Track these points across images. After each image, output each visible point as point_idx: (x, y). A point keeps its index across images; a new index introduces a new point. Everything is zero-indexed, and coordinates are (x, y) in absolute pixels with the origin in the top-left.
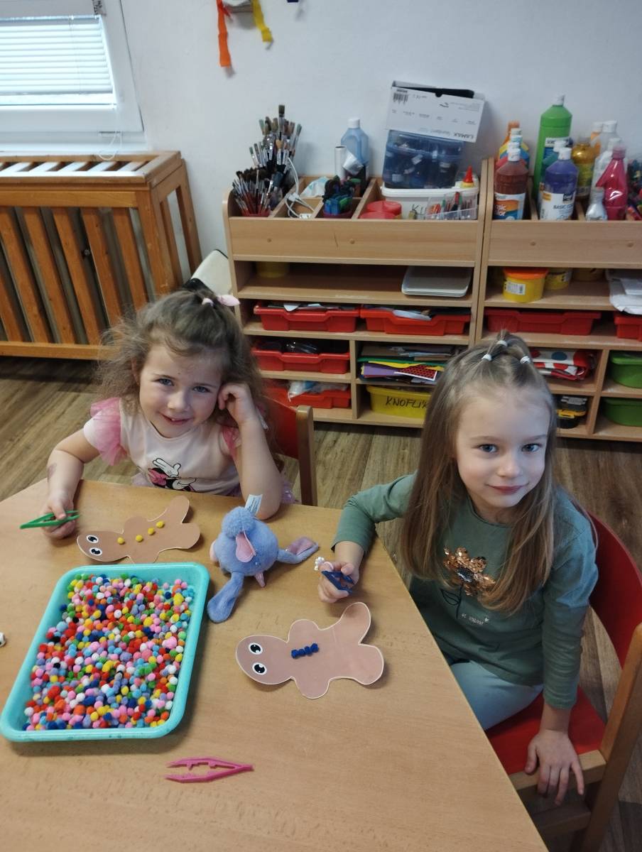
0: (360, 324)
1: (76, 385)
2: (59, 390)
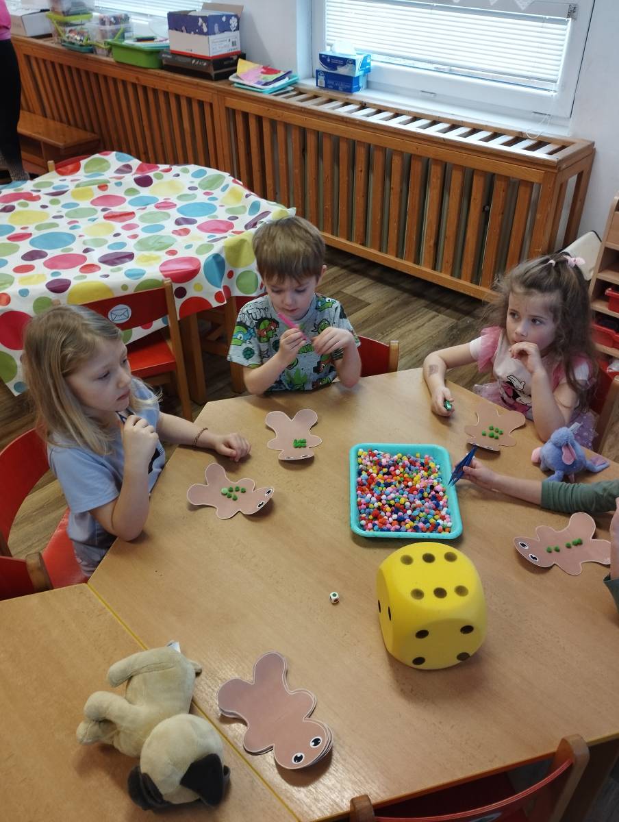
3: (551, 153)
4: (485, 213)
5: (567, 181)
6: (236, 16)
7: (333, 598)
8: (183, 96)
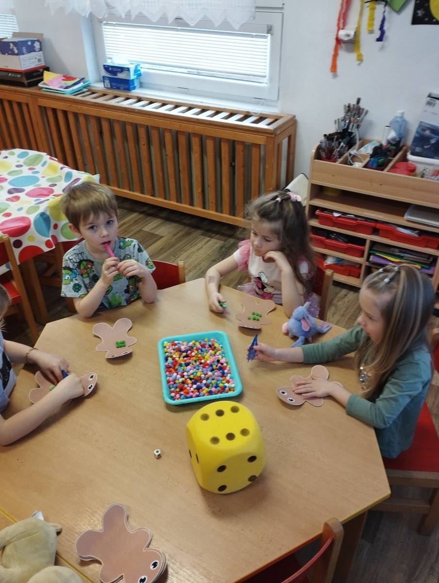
0: (375, 231)
1: (210, 234)
2: (201, 235)
3: (269, 124)
4: (232, 167)
5: (281, 142)
6: (38, 41)
7: (157, 454)
8: (5, 100)
